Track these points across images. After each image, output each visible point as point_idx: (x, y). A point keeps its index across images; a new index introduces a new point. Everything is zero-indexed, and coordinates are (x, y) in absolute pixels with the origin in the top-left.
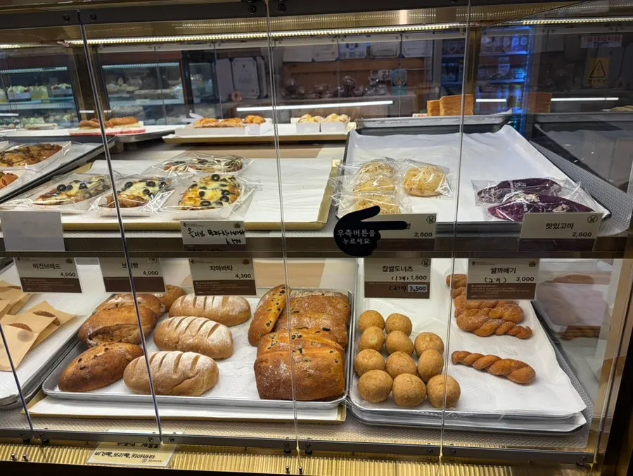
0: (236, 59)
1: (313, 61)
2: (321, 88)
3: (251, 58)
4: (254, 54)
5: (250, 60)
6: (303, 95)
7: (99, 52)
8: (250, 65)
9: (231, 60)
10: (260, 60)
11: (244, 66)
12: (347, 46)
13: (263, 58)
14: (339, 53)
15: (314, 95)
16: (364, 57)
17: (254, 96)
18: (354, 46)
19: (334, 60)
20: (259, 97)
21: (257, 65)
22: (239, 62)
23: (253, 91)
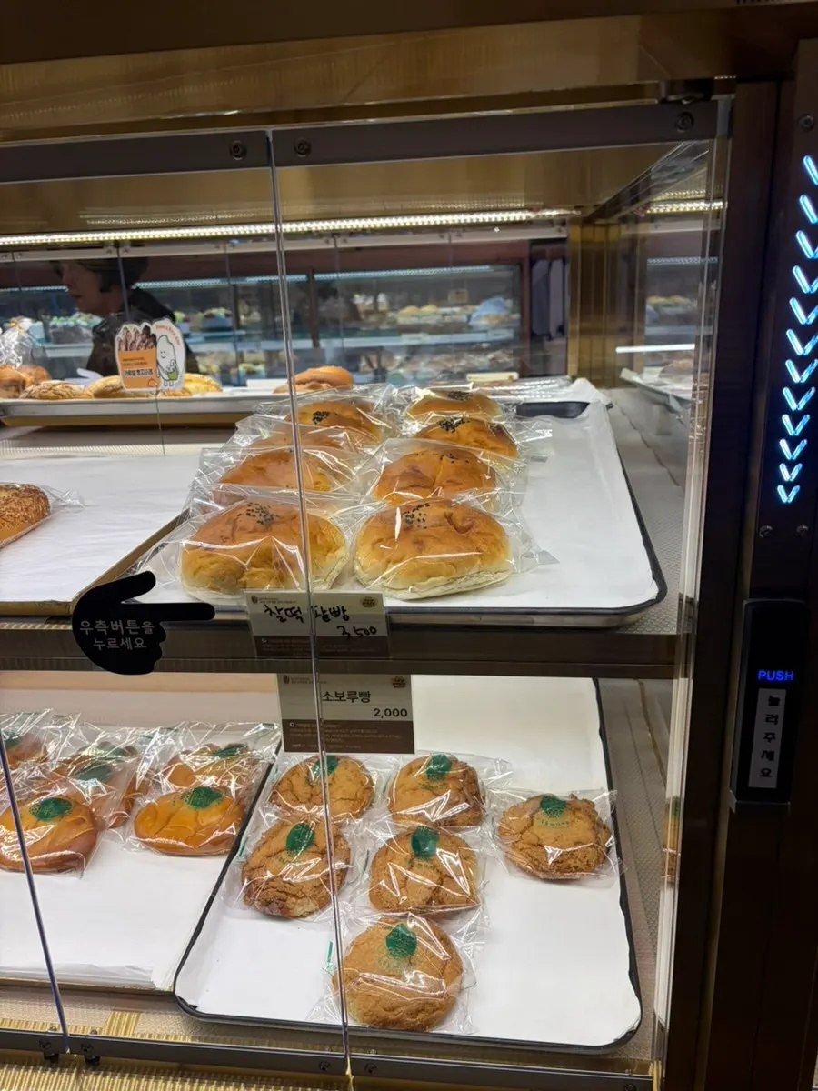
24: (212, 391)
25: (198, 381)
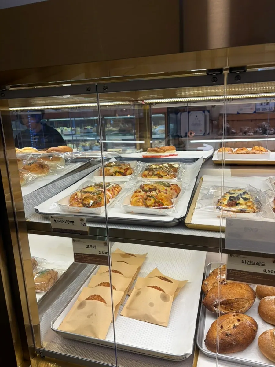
0: (192, 112)
1: (238, 113)
2: (246, 129)
3: (202, 112)
4: (203, 109)
5: (201, 113)
6: (234, 133)
7: (152, 107)
8: (200, 115)
9: (189, 112)
10: (207, 113)
11: (196, 116)
12: (261, 104)
13: (209, 111)
14: (256, 108)
15: (241, 134)
16: (272, 111)
17: (202, 133)
18: (266, 104)
19: (252, 112)
20: (204, 135)
21: (205, 116)
22: (193, 114)
23: (201, 131)
24: (34, 152)
25: (30, 149)
